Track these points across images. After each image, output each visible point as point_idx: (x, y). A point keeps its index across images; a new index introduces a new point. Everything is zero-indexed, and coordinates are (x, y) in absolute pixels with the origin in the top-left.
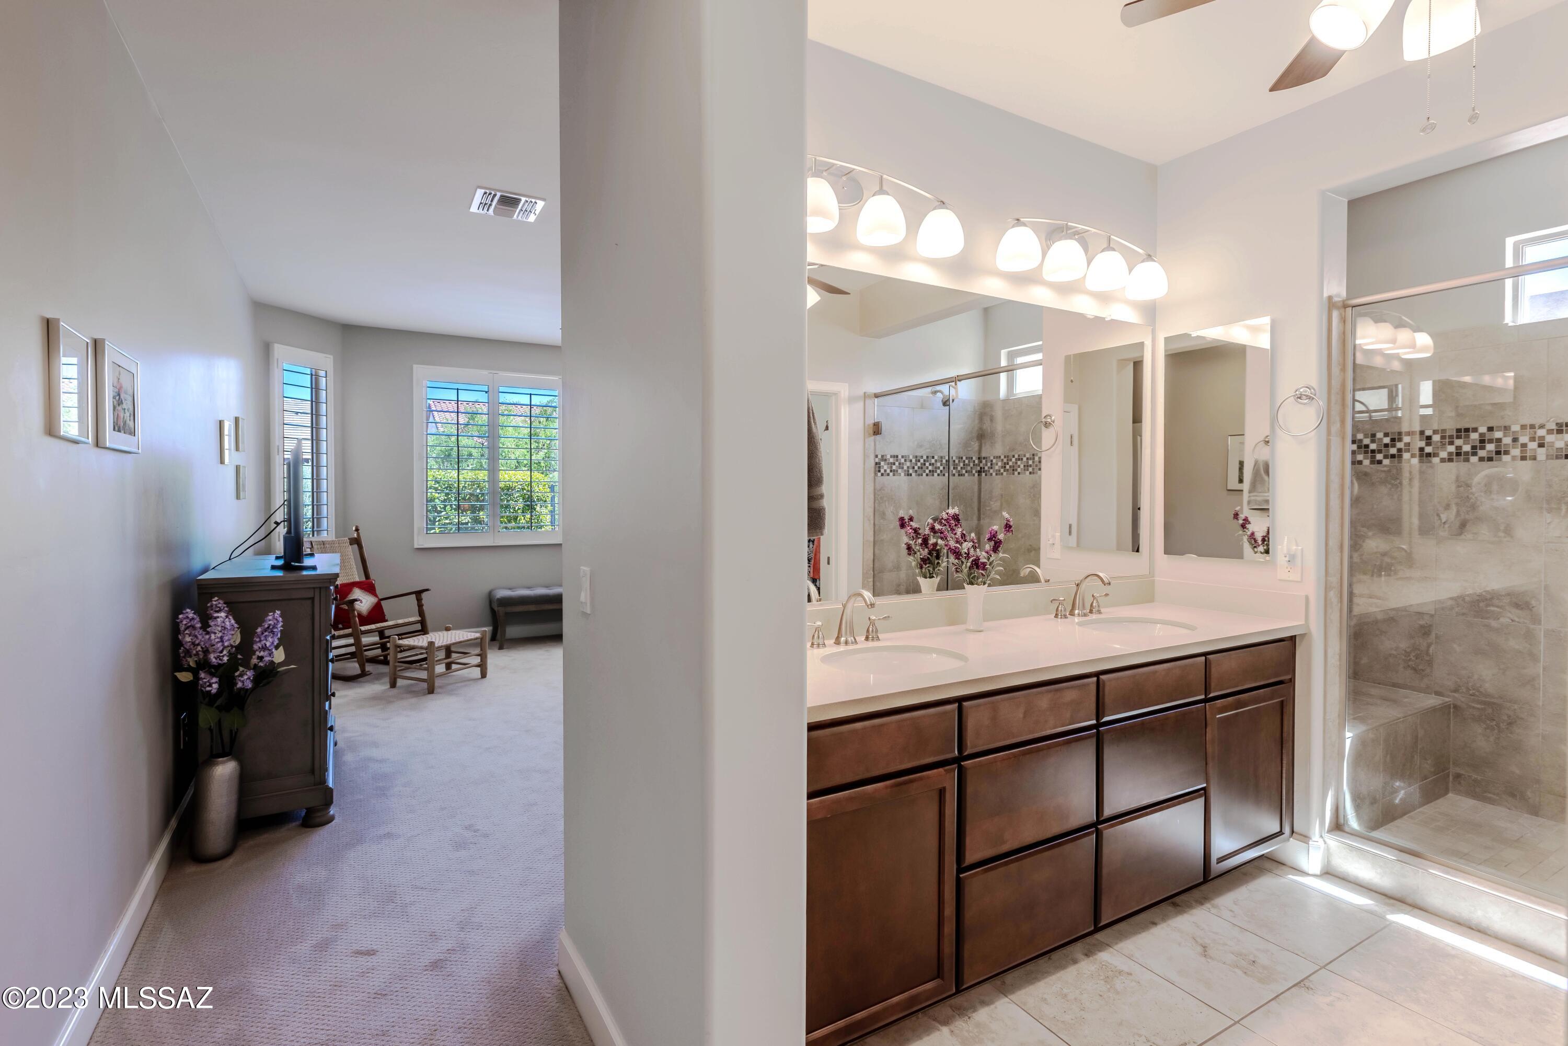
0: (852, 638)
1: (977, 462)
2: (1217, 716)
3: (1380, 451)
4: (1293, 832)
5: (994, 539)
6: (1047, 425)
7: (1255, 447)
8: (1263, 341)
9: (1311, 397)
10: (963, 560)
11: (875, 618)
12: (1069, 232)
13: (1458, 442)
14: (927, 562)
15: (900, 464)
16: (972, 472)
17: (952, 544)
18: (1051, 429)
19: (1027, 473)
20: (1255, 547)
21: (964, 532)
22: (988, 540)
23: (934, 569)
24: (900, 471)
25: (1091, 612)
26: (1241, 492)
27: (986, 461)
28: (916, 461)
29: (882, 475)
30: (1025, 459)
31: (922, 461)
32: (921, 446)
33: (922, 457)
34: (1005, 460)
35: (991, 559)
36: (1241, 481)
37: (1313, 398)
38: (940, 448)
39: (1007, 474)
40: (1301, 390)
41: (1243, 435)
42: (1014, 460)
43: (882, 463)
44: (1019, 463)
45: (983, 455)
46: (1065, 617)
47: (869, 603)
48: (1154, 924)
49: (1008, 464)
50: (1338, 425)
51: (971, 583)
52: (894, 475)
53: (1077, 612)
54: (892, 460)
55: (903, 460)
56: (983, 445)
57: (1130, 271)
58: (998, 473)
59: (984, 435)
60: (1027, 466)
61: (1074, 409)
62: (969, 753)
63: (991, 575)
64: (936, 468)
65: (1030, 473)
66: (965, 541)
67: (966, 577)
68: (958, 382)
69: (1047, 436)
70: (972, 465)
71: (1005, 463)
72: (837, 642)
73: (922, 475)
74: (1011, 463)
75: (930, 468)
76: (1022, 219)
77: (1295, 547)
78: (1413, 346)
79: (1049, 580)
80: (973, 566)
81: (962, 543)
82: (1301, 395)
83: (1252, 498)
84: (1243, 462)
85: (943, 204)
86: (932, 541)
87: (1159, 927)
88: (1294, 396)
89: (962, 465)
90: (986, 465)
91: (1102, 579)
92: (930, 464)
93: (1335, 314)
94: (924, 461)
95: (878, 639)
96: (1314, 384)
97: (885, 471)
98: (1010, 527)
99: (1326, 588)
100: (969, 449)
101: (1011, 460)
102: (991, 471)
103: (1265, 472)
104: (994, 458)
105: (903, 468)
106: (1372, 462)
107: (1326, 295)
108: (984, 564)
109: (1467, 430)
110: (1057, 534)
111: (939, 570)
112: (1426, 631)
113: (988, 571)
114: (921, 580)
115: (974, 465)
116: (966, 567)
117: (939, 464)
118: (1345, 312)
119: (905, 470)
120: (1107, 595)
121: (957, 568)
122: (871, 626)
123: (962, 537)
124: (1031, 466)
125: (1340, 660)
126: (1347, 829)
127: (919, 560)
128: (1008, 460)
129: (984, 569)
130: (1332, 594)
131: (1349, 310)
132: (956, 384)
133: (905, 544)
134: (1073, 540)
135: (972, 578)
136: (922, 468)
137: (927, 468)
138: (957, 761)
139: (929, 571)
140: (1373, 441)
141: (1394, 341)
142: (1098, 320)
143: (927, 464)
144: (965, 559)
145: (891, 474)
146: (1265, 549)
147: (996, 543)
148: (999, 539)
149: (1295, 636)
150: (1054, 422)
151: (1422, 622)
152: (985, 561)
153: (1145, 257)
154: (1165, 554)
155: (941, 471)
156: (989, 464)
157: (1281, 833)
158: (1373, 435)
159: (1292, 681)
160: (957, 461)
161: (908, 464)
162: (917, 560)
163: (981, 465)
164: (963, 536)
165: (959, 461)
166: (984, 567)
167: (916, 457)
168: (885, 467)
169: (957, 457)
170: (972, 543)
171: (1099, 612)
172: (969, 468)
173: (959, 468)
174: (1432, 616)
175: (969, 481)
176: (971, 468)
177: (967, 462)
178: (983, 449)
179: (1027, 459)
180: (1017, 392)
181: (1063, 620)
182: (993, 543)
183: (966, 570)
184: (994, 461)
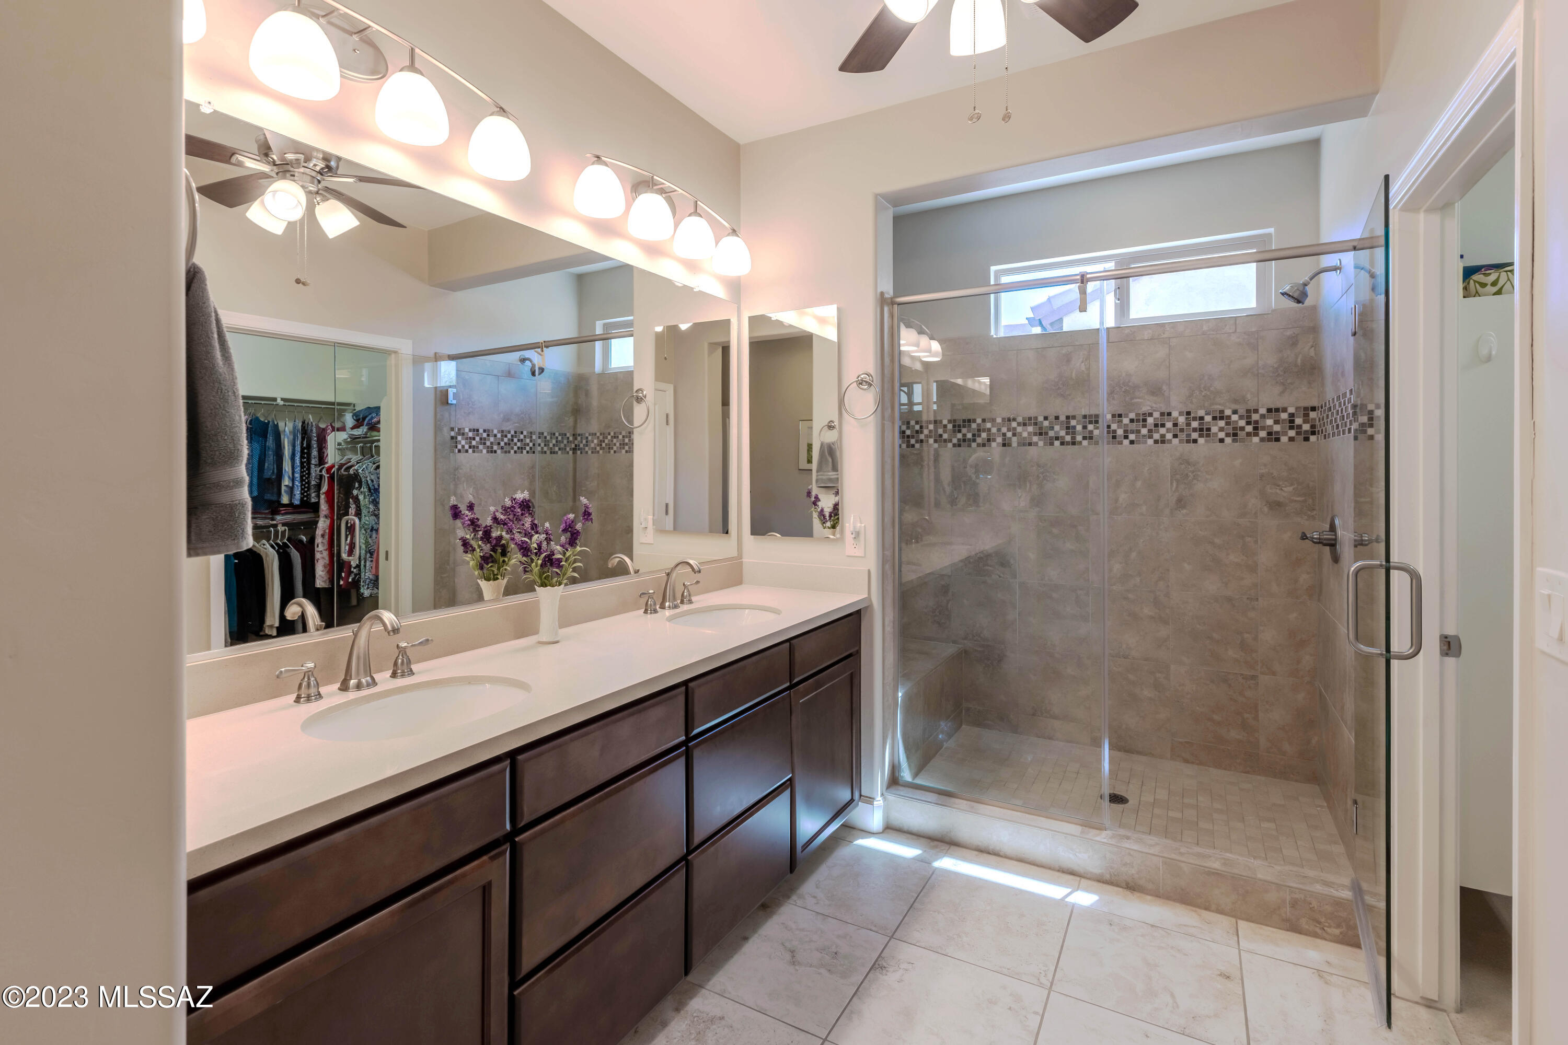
0: (369, 678)
1: (571, 439)
2: (801, 701)
3: (913, 437)
4: (861, 795)
5: (570, 529)
6: (639, 400)
7: (820, 432)
8: (830, 333)
9: (869, 383)
10: (534, 557)
11: (405, 644)
12: (655, 188)
13: (964, 430)
14: (490, 560)
15: (481, 439)
16: (565, 449)
17: (519, 537)
18: (643, 404)
19: (624, 451)
20: (824, 523)
21: (536, 522)
22: (563, 531)
23: (499, 569)
24: (481, 447)
25: (682, 602)
26: (810, 471)
27: (581, 438)
28: (502, 436)
29: (459, 451)
30: (620, 437)
31: (509, 436)
32: (508, 420)
33: (509, 432)
34: (601, 438)
35: (568, 554)
36: (810, 461)
37: (871, 385)
38: (529, 423)
39: (603, 452)
40: (862, 376)
41: (812, 420)
42: (609, 437)
43: (459, 438)
44: (615, 440)
45: (579, 431)
46: (655, 611)
47: (390, 628)
48: (746, 939)
49: (604, 441)
50: (890, 410)
51: (543, 585)
52: (474, 452)
53: (667, 604)
54: (471, 434)
55: (485, 435)
56: (578, 421)
57: (717, 243)
58: (594, 451)
59: (579, 411)
60: (623, 445)
61: (670, 388)
62: (527, 822)
63: (568, 573)
64: (525, 444)
65: (626, 452)
66: (537, 533)
67: (537, 578)
68: (544, 349)
69: (639, 412)
70: (565, 442)
71: (601, 441)
72: (344, 687)
73: (509, 452)
74: (606, 441)
75: (519, 444)
76: (603, 158)
77: (859, 525)
78: (929, 351)
79: (638, 571)
80: (545, 564)
81: (533, 535)
82: (862, 380)
83: (820, 477)
84: (811, 445)
85: (502, 111)
86: (495, 534)
87: (751, 941)
88: (856, 381)
89: (554, 441)
90: (582, 442)
91: (692, 566)
92: (519, 441)
93: (886, 309)
94: (512, 436)
95: (412, 673)
96: (872, 372)
97: (463, 447)
98: (589, 514)
99: (883, 561)
100: (563, 425)
101: (607, 438)
102: (587, 449)
103: (828, 454)
104: (590, 435)
105: (485, 444)
106: (908, 446)
107: (879, 291)
108: (560, 560)
109: (969, 421)
110: (649, 517)
111: (506, 569)
112: (945, 589)
113: (564, 569)
114: (483, 584)
115: (568, 442)
116: (536, 566)
117: (528, 441)
118: (893, 308)
119: (488, 447)
120: (698, 582)
121: (525, 567)
122: (401, 657)
123: (532, 529)
124: (627, 444)
125: (894, 628)
126: (901, 782)
127: (479, 559)
128: (603, 438)
129: (560, 567)
130: (887, 567)
131: (896, 306)
132: (542, 351)
133: (460, 539)
134: (669, 521)
135: (545, 578)
136: (509, 444)
137: (516, 444)
138: (509, 838)
139: (493, 571)
140: (908, 428)
141: (917, 345)
142: (687, 289)
143: (515, 440)
144: (536, 555)
145: (470, 451)
146: (831, 525)
147: (572, 535)
148: (576, 530)
149: (860, 610)
150: (645, 397)
151: (943, 583)
152: (560, 556)
153: (731, 231)
154: (751, 534)
155: (531, 448)
156: (584, 442)
157: (852, 800)
158: (908, 423)
159: (858, 652)
160: (548, 438)
161: (492, 439)
162: (477, 559)
163: (576, 442)
164: (534, 526)
165: (551, 438)
166: (559, 564)
167: (502, 432)
168: (463, 442)
169: (548, 433)
170: (545, 535)
171: (690, 602)
172: (562, 446)
173: (551, 445)
174: (949, 577)
175: (563, 459)
176: (565, 445)
177: (560, 438)
178: (578, 425)
179: (623, 437)
180: (613, 366)
181: (653, 615)
182: (569, 534)
183: (536, 570)
184: (590, 438)
